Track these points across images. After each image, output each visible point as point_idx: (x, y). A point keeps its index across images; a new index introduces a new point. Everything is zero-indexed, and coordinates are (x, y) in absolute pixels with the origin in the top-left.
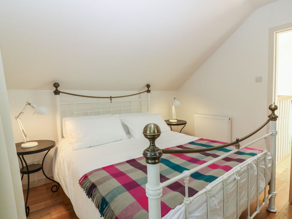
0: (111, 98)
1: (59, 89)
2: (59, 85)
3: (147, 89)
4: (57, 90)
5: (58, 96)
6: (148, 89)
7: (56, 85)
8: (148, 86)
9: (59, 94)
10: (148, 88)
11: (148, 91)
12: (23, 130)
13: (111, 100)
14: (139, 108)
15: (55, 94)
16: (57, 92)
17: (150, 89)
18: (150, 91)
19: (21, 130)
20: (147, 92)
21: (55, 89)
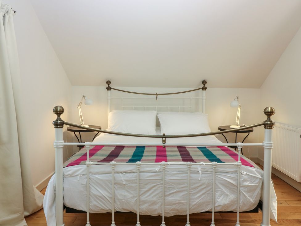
0: (157, 94)
1: (110, 86)
2: (110, 83)
3: (202, 86)
4: (109, 86)
5: (109, 91)
6: (204, 86)
7: (108, 83)
8: (204, 82)
9: (110, 90)
10: (204, 84)
11: (204, 88)
12: (81, 116)
13: (157, 97)
14: (190, 107)
15: (107, 90)
16: (109, 89)
17: (206, 86)
18: (206, 88)
19: (80, 115)
20: (203, 90)
21: (107, 86)
